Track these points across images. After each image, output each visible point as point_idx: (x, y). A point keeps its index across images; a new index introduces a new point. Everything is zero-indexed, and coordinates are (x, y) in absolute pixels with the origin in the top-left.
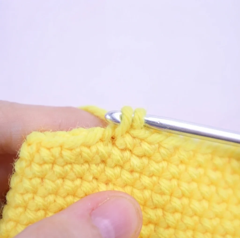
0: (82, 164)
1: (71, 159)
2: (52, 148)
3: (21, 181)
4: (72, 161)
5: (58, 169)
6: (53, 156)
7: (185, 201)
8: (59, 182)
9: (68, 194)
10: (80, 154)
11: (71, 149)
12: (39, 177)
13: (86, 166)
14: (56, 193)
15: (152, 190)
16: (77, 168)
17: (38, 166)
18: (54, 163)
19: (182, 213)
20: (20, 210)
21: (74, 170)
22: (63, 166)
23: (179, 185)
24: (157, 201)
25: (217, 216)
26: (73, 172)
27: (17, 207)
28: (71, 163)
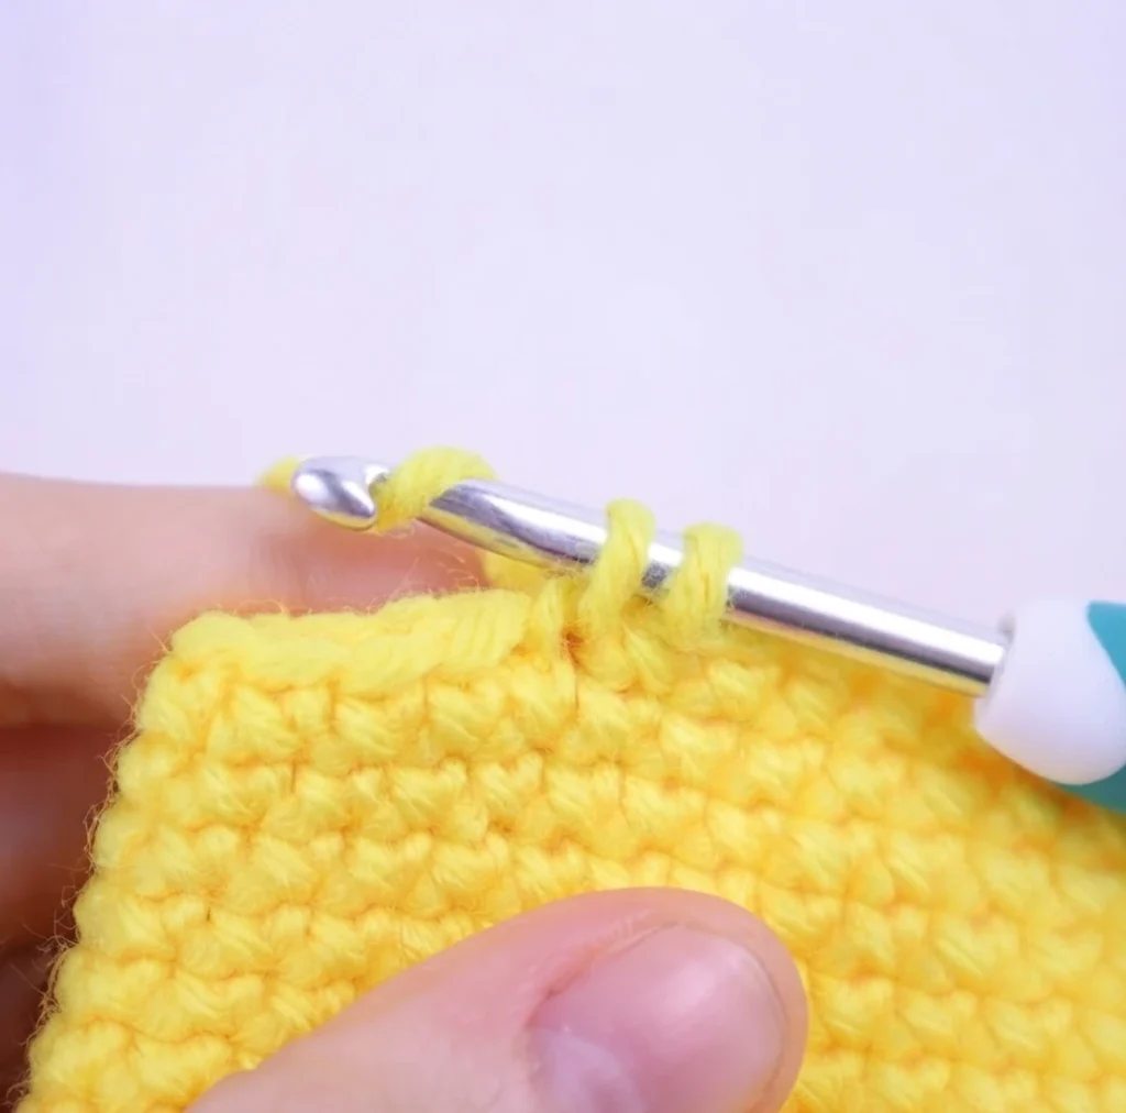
0: (438, 767)
1: (381, 742)
2: (290, 688)
3: (150, 839)
4: (387, 752)
5: (317, 788)
6: (292, 725)
7: (911, 921)
8: (327, 846)
9: (371, 906)
10: (425, 719)
11: (377, 699)
12: (232, 825)
13: (454, 775)
14: (311, 900)
15: (759, 872)
16: (415, 785)
17: (223, 773)
18: (299, 762)
19: (896, 979)
20: (149, 970)
21: (399, 792)
22: (342, 777)
23: (882, 850)
24: (782, 923)
25: (1059, 991)
26: (392, 799)
27: (129, 958)
28: (380, 764)
